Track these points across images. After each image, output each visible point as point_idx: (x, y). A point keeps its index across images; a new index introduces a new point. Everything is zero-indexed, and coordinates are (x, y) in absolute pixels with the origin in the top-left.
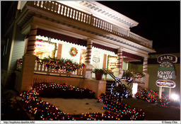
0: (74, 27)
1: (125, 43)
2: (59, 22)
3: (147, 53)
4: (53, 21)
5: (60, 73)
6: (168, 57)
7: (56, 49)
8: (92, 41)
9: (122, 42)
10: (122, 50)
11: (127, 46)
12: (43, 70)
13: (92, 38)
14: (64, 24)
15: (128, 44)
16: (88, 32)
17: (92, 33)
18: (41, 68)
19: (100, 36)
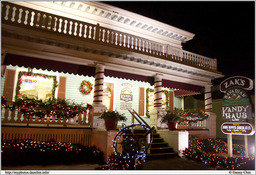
0: (69, 47)
1: (164, 66)
2: (40, 41)
3: (210, 80)
4: (29, 39)
5: (48, 123)
6: (237, 82)
7: (55, 86)
8: (103, 68)
9: (158, 65)
10: (161, 77)
11: (170, 71)
12: (16, 118)
13: (103, 62)
14: (50, 43)
15: (169, 68)
16: (95, 52)
17: (103, 53)
18: (13, 115)
19: (117, 57)
